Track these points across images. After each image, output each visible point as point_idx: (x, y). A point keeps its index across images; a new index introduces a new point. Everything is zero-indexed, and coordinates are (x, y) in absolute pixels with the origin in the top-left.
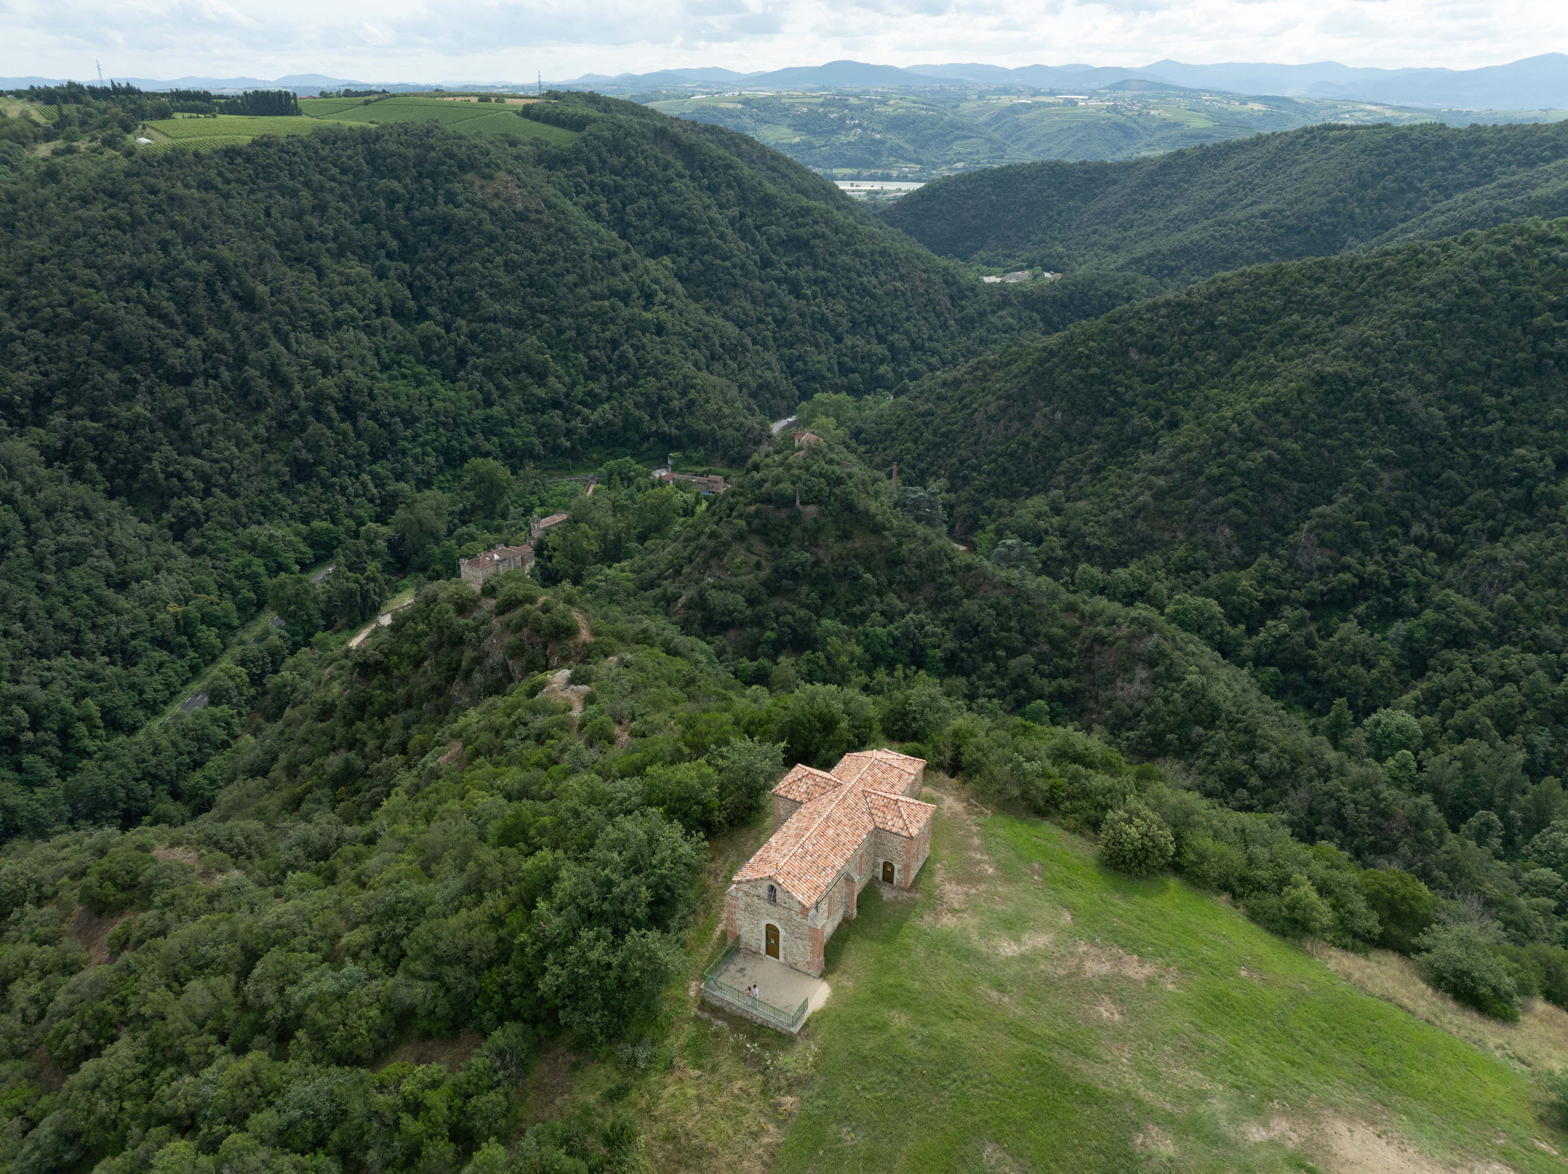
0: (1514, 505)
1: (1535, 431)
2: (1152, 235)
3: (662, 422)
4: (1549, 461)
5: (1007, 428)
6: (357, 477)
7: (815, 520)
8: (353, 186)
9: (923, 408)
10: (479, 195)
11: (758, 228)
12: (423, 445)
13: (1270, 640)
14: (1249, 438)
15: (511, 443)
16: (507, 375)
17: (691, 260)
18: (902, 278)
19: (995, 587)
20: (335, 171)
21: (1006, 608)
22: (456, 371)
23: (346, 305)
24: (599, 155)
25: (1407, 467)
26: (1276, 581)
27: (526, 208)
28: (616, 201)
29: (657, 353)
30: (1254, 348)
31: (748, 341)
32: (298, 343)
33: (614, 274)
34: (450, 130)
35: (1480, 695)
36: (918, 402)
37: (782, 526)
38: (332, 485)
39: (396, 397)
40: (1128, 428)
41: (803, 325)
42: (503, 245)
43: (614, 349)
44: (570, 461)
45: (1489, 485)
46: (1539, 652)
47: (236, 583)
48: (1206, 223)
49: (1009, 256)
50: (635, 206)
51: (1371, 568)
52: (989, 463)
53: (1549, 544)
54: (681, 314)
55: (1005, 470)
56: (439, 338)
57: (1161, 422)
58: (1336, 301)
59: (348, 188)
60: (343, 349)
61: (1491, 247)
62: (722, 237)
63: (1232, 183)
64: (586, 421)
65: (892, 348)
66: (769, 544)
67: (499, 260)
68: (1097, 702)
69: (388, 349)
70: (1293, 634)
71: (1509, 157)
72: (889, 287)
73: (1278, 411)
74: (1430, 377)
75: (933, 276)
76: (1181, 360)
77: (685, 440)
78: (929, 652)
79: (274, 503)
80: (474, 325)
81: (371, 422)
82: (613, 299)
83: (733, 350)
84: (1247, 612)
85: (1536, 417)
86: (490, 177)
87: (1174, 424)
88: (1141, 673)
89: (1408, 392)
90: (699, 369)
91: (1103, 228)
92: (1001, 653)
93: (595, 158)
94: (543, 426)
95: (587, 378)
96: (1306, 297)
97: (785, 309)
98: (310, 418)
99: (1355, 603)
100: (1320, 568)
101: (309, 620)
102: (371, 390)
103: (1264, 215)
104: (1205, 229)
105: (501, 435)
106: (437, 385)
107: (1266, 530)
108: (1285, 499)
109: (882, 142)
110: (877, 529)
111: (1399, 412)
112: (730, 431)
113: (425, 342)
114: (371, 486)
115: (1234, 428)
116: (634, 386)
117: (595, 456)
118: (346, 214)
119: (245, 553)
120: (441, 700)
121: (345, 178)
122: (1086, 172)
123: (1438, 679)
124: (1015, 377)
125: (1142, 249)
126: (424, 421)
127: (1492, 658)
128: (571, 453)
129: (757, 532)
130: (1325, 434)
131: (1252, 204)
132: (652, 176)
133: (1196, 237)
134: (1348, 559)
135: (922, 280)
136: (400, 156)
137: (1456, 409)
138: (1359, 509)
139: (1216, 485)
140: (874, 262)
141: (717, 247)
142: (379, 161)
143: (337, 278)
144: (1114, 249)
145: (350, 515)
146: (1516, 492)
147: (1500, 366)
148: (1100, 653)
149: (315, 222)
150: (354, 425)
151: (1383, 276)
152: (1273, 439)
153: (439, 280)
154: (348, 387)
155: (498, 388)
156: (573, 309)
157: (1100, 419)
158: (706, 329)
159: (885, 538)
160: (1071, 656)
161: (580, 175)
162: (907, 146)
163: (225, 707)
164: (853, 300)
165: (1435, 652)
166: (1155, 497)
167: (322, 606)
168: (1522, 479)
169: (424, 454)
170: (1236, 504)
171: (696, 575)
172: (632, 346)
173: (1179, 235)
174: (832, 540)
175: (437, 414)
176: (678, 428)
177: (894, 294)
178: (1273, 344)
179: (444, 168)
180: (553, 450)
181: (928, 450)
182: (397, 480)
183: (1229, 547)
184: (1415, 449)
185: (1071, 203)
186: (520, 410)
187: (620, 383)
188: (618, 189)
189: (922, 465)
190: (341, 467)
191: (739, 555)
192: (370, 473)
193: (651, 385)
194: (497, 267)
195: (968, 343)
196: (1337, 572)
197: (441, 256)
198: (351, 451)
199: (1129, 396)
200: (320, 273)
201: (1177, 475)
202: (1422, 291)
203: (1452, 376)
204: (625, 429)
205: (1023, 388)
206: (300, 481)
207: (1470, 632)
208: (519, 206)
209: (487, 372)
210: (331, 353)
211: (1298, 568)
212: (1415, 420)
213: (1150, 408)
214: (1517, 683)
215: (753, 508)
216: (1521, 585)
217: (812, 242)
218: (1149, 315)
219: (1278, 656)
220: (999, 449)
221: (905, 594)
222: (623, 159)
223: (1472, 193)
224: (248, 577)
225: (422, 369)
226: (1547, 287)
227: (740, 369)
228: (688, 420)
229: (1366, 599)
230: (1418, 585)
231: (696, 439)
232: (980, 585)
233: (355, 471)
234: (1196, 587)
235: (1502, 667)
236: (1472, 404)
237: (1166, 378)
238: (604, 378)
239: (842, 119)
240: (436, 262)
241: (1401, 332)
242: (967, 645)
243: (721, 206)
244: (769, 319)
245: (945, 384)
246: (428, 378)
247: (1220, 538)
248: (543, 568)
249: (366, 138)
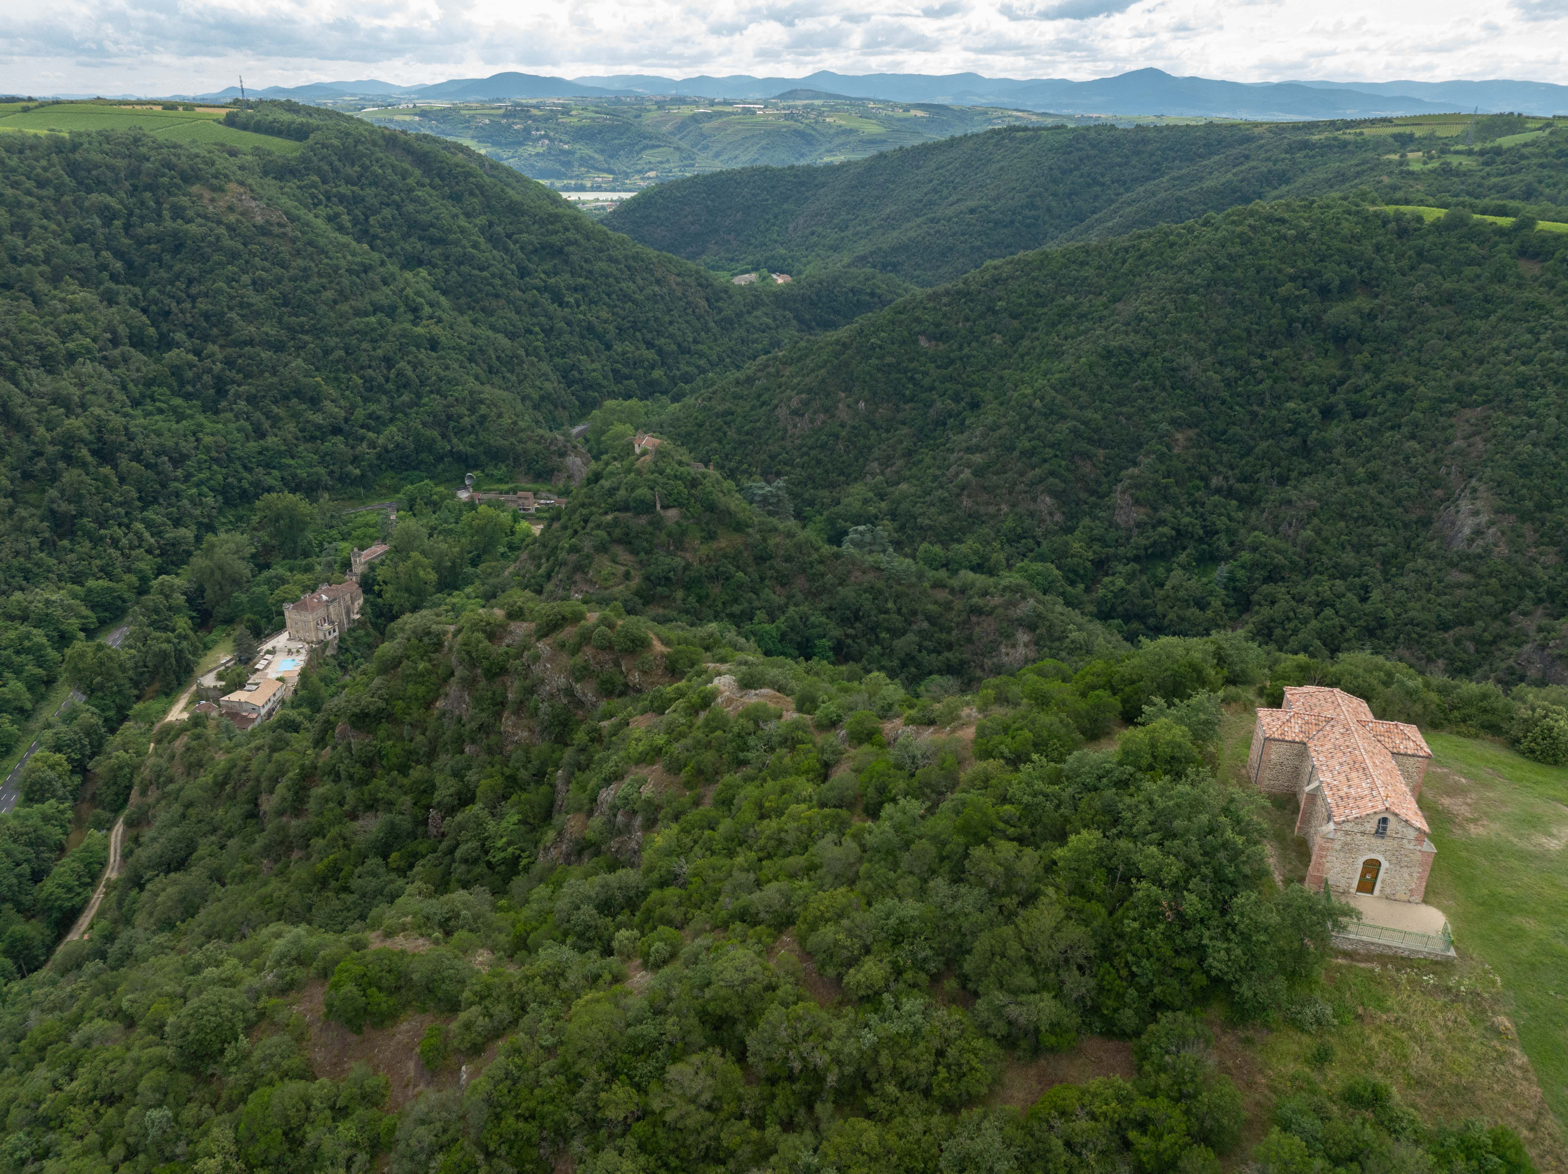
0: (1293, 452)
1: (1296, 386)
2: (868, 234)
3: (455, 441)
4: (1315, 411)
5: (812, 421)
6: (128, 527)
7: (677, 523)
8: (56, 201)
9: (720, 408)
10: (211, 208)
11: (509, 236)
12: (197, 485)
13: (1110, 595)
14: (1052, 412)
15: (294, 476)
16: (275, 402)
17: (447, 272)
18: (658, 282)
19: (864, 572)
20: (30, 184)
21: (880, 592)
22: (216, 402)
23: (76, 335)
24: (331, 164)
25: (1197, 426)
26: (1101, 540)
27: (267, 221)
28: (357, 212)
29: (436, 368)
30: (1035, 330)
31: (522, 352)
32: (30, 381)
33: (374, 288)
34: (160, 139)
35: (1305, 621)
36: (713, 402)
37: (644, 533)
38: (102, 539)
39: (159, 434)
40: (932, 412)
41: (571, 333)
42: (247, 262)
43: (389, 368)
44: (362, 490)
45: (1268, 438)
46: (1343, 577)
47: (17, 659)
48: (919, 220)
49: (732, 260)
50: (379, 217)
51: (1186, 520)
52: (802, 456)
53: (1331, 483)
54: (451, 328)
55: (819, 462)
56: (191, 366)
57: (963, 404)
58: (1103, 281)
59: (50, 204)
60: (83, 385)
61: (1231, 228)
62: (475, 246)
63: (936, 182)
64: (372, 445)
65: (660, 352)
66: (635, 552)
67: (246, 279)
68: (983, 670)
69: (135, 382)
70: (1129, 587)
71: (1172, 154)
72: (648, 291)
73: (1074, 385)
74: (1202, 345)
75: (687, 280)
76: (969, 344)
77: (482, 457)
78: (817, 642)
79: (38, 565)
80: (229, 350)
81: (134, 464)
82: (379, 315)
83: (510, 362)
84: (1082, 572)
85: (1295, 375)
86: (221, 190)
87: (975, 405)
88: (1023, 637)
89: (1188, 359)
90: (482, 383)
91: (819, 229)
92: (884, 635)
93: (327, 168)
94: (326, 454)
95: (366, 400)
96: (1076, 279)
97: (551, 319)
98: (61, 465)
99: (1174, 553)
100: (1138, 525)
101: (120, 692)
102: (126, 429)
103: (972, 211)
104: (919, 226)
105: (281, 467)
106: (201, 418)
107: (1083, 495)
108: (1094, 465)
109: (570, 153)
110: (739, 527)
111: (1182, 378)
112: (530, 445)
113: (176, 371)
114: (147, 535)
115: (1037, 403)
116: (417, 405)
117: (387, 482)
118: (54, 232)
119: (17, 624)
120: (493, 738)
121: (44, 192)
122: (796, 176)
123: (1266, 612)
124: (813, 371)
125: (862, 248)
126: (194, 459)
127: (1305, 587)
128: (361, 481)
129: (619, 541)
130: (1120, 403)
131: (958, 201)
132: (392, 185)
133: (912, 234)
134: (1163, 514)
135: (678, 284)
136: (107, 167)
137: (1230, 372)
138: (1164, 468)
139: (1030, 458)
140: (629, 268)
141: (473, 258)
142: (83, 173)
143: (59, 306)
144: (835, 248)
145: (129, 570)
146: (1293, 441)
147: (1258, 331)
148: (978, 624)
149: (20, 242)
150: (115, 467)
151: (1141, 257)
152: (1074, 411)
153: (178, 303)
154: (100, 427)
155: (268, 418)
156: (336, 328)
157: (902, 406)
158: (480, 342)
159: (748, 535)
160: (949, 630)
161: (314, 185)
162: (597, 156)
163: (52, 801)
164: (615, 306)
165: (1255, 588)
166: (975, 474)
167: (131, 673)
168: (1296, 429)
169: (200, 495)
170: (1052, 473)
171: (561, 592)
172: (409, 362)
173: (895, 233)
174: (697, 542)
175: (208, 449)
176: (472, 445)
177: (654, 298)
178: (1054, 325)
179: (165, 180)
180: (341, 479)
181: (735, 449)
182: (175, 527)
183: (1051, 514)
184: (1199, 409)
185: (785, 206)
186: (297, 439)
187: (403, 403)
188: (357, 200)
189: (733, 464)
190: (108, 518)
191: (604, 565)
192: (143, 521)
193: (435, 403)
194: (245, 286)
195: (731, 344)
196: (1154, 527)
197: (177, 277)
198: (117, 498)
199: (927, 381)
200: (36, 301)
201: (993, 451)
202: (1180, 268)
203: (1220, 343)
204: (417, 451)
205: (823, 381)
206: (61, 537)
207: (1283, 567)
208: (259, 220)
209: (251, 399)
210: (73, 390)
211: (1118, 527)
212: (1197, 384)
213: (950, 392)
214: (1333, 606)
215: (609, 517)
216: (1316, 521)
217: (566, 249)
218: (931, 305)
219: (1120, 609)
220: (810, 442)
221: (778, 588)
222: (357, 168)
223: (1150, 185)
224: (28, 651)
225: (178, 401)
226: (1282, 260)
227: (520, 382)
228: (483, 436)
229: (1184, 549)
230: (1228, 530)
231: (496, 456)
232: (849, 572)
233: (126, 520)
234: (1031, 555)
235: (1317, 594)
236: (1241, 366)
237: (958, 364)
238: (384, 398)
239: (527, 130)
240: (172, 283)
241: (1170, 306)
242: (851, 631)
243: (468, 215)
244: (537, 329)
245: (738, 382)
246: (188, 412)
247: (1042, 507)
248: (373, 605)
249: (58, 146)
